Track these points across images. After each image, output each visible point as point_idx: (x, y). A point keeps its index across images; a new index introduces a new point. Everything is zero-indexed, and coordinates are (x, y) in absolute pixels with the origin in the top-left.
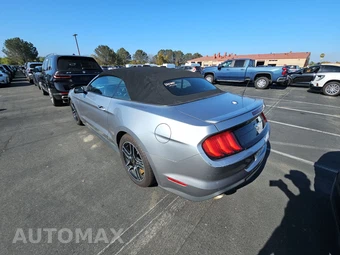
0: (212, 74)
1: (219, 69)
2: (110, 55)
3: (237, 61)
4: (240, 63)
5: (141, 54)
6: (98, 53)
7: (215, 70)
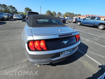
0: (80, 21)
1: (84, 20)
2: (50, 14)
3: (92, 17)
4: (93, 18)
5: (60, 13)
6: (47, 13)
7: (82, 20)
